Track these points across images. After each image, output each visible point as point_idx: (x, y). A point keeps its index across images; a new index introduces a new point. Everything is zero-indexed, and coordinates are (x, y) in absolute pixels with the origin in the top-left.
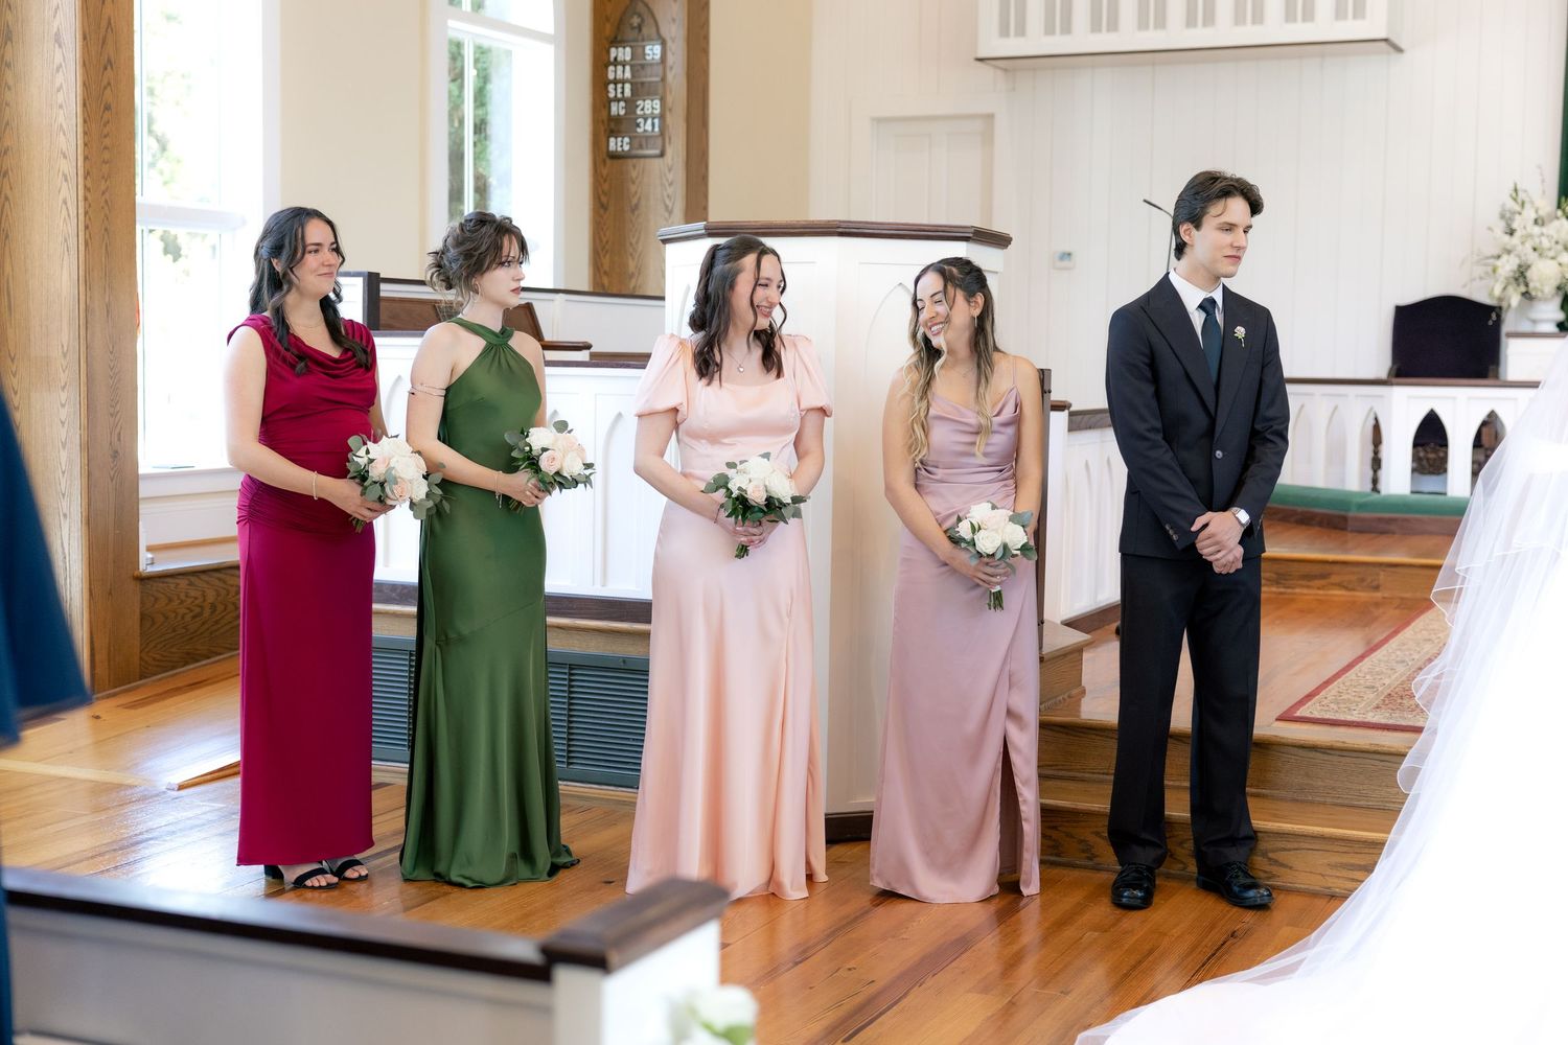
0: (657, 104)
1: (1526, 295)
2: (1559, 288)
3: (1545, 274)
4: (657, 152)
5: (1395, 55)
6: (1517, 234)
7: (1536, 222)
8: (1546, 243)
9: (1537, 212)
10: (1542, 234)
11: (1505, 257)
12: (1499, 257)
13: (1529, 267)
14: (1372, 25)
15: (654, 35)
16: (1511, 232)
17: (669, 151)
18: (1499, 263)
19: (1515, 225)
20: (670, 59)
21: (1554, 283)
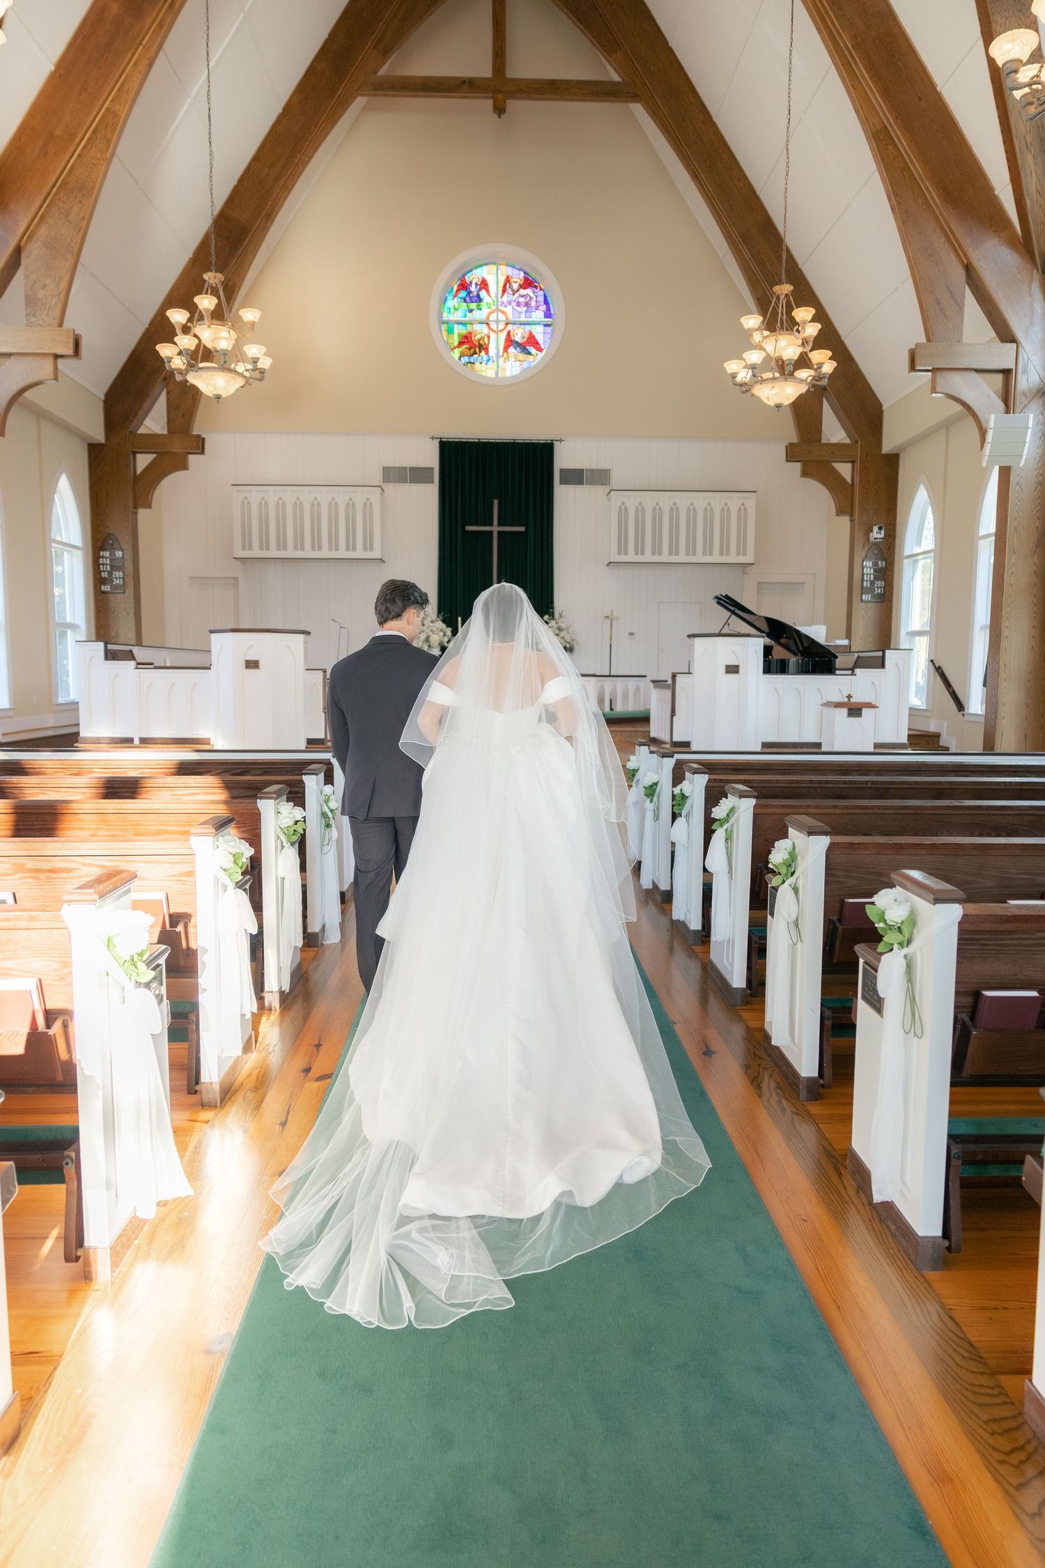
0: (121, 574)
1: (429, 646)
2: (439, 644)
3: (435, 639)
4: (122, 591)
5: (382, 563)
6: (426, 625)
7: (431, 622)
8: (434, 629)
9: (431, 618)
10: (433, 626)
11: (422, 634)
12: (420, 633)
13: (429, 637)
14: (376, 554)
15: (118, 546)
16: (423, 625)
17: (127, 591)
18: (420, 635)
19: (425, 623)
20: (126, 557)
21: (438, 642)
